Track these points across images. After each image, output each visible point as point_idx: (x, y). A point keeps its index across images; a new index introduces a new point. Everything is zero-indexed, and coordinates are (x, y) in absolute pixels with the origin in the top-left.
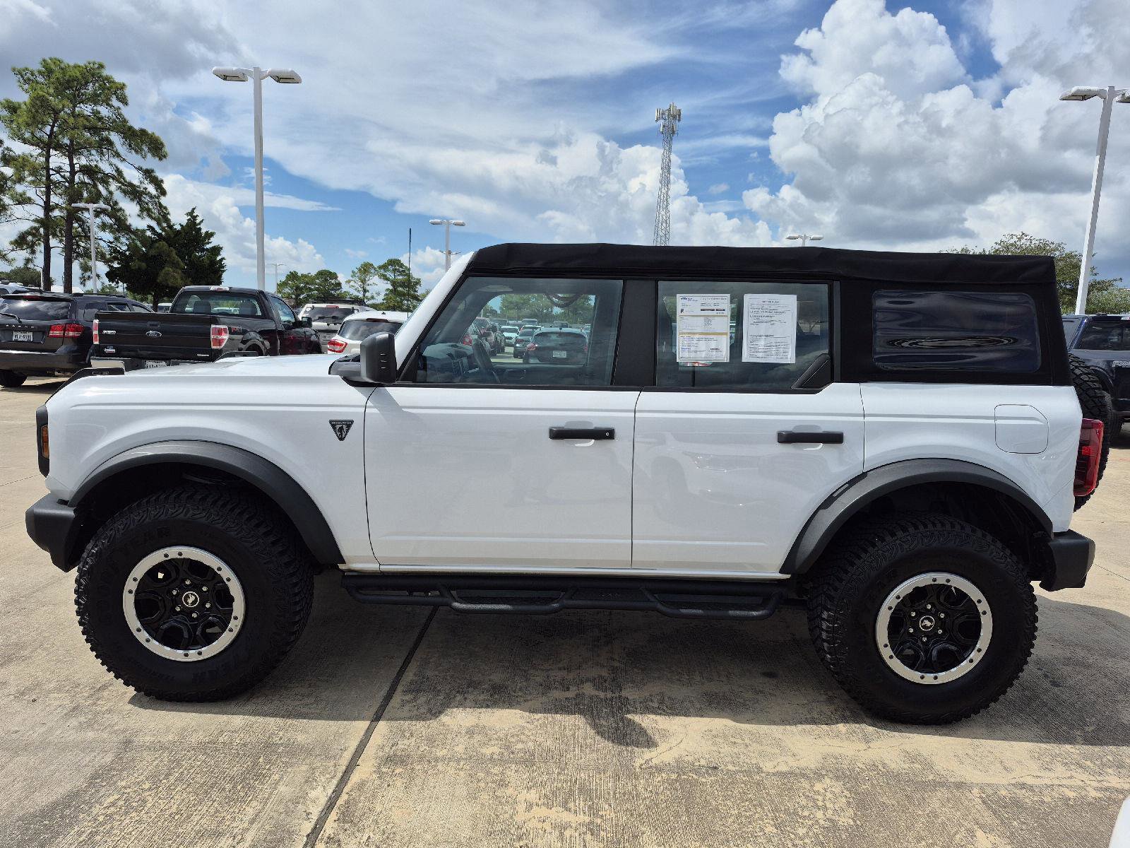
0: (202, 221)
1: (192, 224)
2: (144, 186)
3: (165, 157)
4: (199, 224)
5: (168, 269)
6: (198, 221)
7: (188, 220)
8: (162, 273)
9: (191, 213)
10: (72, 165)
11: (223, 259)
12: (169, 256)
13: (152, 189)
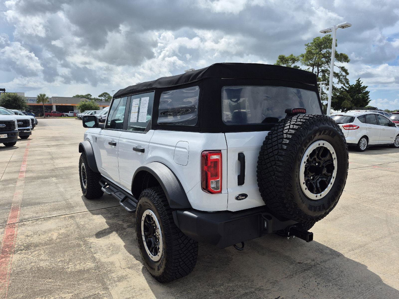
0: (362, 83)
1: (359, 84)
2: (341, 73)
3: (349, 61)
4: (361, 84)
5: (346, 101)
6: (360, 83)
7: (357, 83)
8: (343, 103)
9: (358, 80)
10: (318, 70)
11: (369, 95)
12: (347, 97)
13: (344, 74)
